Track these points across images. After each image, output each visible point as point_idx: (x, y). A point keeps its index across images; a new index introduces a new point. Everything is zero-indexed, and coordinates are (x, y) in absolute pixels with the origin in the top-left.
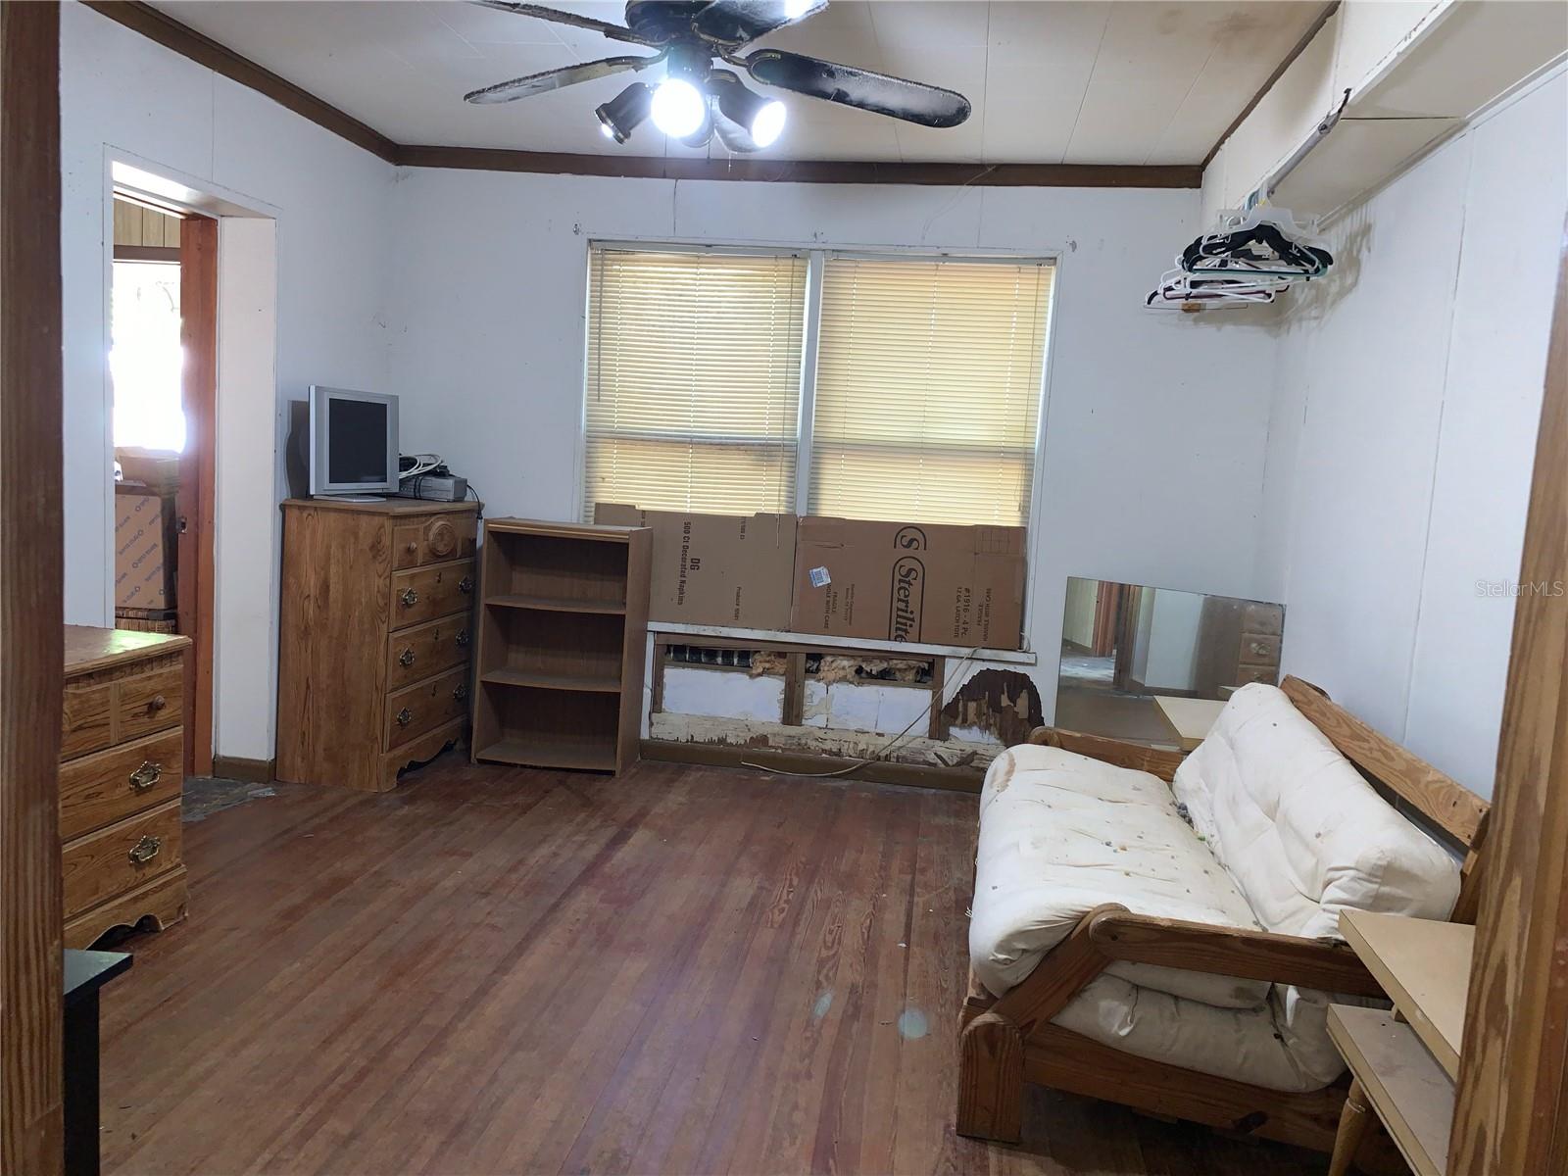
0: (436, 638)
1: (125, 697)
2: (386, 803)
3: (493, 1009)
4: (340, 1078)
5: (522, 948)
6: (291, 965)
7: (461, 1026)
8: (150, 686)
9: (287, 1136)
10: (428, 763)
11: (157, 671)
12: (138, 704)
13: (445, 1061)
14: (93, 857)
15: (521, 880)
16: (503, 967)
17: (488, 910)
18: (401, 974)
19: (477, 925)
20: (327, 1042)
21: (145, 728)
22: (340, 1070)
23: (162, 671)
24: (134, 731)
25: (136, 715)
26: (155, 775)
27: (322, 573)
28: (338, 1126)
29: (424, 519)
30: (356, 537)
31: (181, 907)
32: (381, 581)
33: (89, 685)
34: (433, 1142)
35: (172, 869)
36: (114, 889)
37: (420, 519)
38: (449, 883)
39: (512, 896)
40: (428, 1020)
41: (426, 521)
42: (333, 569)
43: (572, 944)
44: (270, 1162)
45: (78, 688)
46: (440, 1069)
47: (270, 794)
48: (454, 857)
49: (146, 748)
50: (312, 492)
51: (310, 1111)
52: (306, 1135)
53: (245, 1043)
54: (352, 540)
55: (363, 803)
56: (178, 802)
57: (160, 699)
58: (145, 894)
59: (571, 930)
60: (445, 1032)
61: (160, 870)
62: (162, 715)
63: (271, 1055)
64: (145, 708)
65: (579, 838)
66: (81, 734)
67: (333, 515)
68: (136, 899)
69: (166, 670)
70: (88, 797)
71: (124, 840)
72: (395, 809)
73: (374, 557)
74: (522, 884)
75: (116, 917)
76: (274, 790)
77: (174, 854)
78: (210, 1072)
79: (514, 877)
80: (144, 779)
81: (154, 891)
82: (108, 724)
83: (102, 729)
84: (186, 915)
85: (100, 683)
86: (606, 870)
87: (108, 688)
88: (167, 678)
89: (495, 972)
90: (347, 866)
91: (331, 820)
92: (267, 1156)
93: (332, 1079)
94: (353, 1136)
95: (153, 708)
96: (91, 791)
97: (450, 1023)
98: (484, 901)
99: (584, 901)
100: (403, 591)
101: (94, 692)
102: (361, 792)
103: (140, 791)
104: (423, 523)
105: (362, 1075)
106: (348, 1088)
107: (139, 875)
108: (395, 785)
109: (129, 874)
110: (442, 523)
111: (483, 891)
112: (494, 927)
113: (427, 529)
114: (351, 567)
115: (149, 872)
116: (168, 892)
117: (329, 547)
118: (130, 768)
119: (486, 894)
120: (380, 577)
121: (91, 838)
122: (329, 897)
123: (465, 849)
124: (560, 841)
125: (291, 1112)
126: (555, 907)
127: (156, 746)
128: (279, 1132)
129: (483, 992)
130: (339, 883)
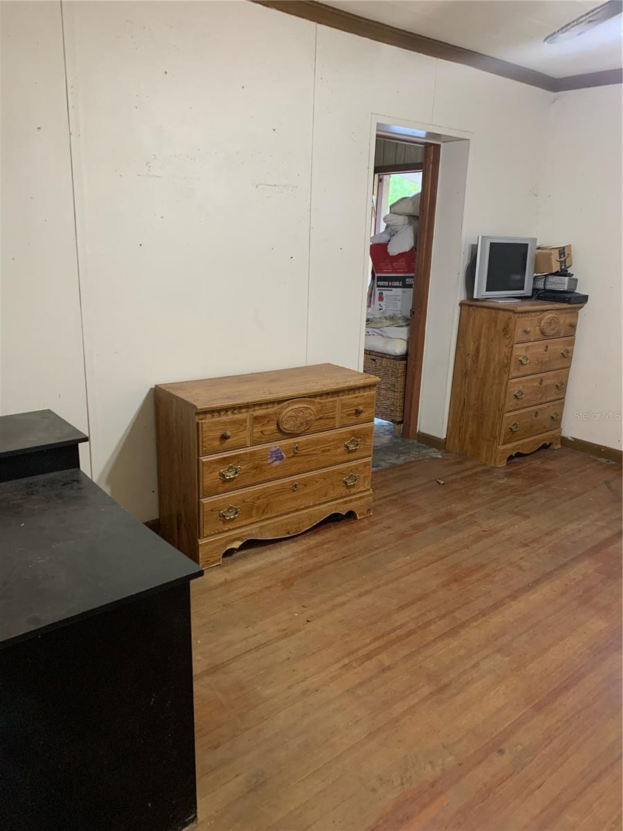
0: (541, 384)
1: (344, 406)
2: (495, 474)
3: (496, 620)
4: (398, 631)
5: (530, 587)
6: (405, 556)
7: (474, 624)
8: (358, 400)
9: (360, 653)
10: (528, 454)
11: (362, 394)
12: (352, 409)
13: (454, 643)
14: (325, 479)
15: (550, 542)
16: (513, 596)
17: (521, 556)
18: (456, 581)
19: (511, 564)
20: (401, 608)
21: (352, 422)
22: (401, 626)
23: (364, 394)
24: (348, 422)
25: (349, 415)
26: (357, 445)
27: (477, 343)
28: (385, 658)
29: (539, 313)
30: (496, 322)
31: (369, 510)
32: (507, 348)
33: (327, 398)
34: (426, 690)
35: (365, 491)
36: (335, 496)
37: (536, 313)
38: (507, 532)
39: (540, 551)
40: (457, 614)
41: (540, 315)
42: (483, 340)
43: (563, 594)
44: (346, 665)
45: (321, 399)
46: (450, 647)
47: (439, 456)
48: (518, 517)
49: (353, 431)
50: (475, 297)
51: (376, 644)
52: (368, 657)
53: (366, 593)
54: (494, 324)
55: (484, 471)
56: (370, 459)
57: (361, 408)
58: (351, 501)
59: (567, 584)
60: (463, 625)
61: (359, 490)
62: (363, 416)
63: (373, 604)
64: (354, 412)
65: (601, 523)
66: (321, 422)
67: (485, 310)
68: (346, 502)
69: (367, 393)
70: (324, 451)
71: (341, 473)
72: (500, 479)
73: (504, 335)
74: (550, 545)
75: (336, 509)
76: (442, 455)
77: (367, 483)
78: (343, 604)
79: (548, 538)
80: (352, 446)
81: (356, 500)
82: (334, 418)
83: (331, 420)
84: (371, 514)
85: (333, 397)
86: (610, 550)
87: (335, 401)
88: (366, 398)
89: (508, 597)
90: (457, 507)
91: (462, 478)
92: (346, 661)
93: (394, 630)
94: (389, 668)
95: (358, 413)
96: (325, 449)
97: (468, 620)
98: (522, 550)
99: (586, 568)
100: (520, 356)
101: (328, 402)
102: (486, 464)
103: (350, 452)
104: (538, 315)
105: (411, 633)
106: (399, 639)
107: (348, 491)
108: (505, 464)
109: (343, 490)
110: (551, 315)
111: (525, 542)
112: (520, 568)
113: (540, 321)
114: (492, 340)
115: (353, 490)
116: (362, 501)
117: (481, 328)
118: (345, 439)
119: (526, 545)
120: (506, 346)
121: (324, 470)
122: (440, 523)
123: (527, 513)
124: (586, 523)
125: (368, 641)
126: (564, 566)
127: (359, 431)
128: (358, 650)
129: (496, 607)
130: (450, 516)
